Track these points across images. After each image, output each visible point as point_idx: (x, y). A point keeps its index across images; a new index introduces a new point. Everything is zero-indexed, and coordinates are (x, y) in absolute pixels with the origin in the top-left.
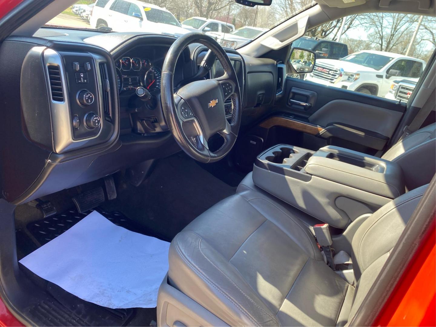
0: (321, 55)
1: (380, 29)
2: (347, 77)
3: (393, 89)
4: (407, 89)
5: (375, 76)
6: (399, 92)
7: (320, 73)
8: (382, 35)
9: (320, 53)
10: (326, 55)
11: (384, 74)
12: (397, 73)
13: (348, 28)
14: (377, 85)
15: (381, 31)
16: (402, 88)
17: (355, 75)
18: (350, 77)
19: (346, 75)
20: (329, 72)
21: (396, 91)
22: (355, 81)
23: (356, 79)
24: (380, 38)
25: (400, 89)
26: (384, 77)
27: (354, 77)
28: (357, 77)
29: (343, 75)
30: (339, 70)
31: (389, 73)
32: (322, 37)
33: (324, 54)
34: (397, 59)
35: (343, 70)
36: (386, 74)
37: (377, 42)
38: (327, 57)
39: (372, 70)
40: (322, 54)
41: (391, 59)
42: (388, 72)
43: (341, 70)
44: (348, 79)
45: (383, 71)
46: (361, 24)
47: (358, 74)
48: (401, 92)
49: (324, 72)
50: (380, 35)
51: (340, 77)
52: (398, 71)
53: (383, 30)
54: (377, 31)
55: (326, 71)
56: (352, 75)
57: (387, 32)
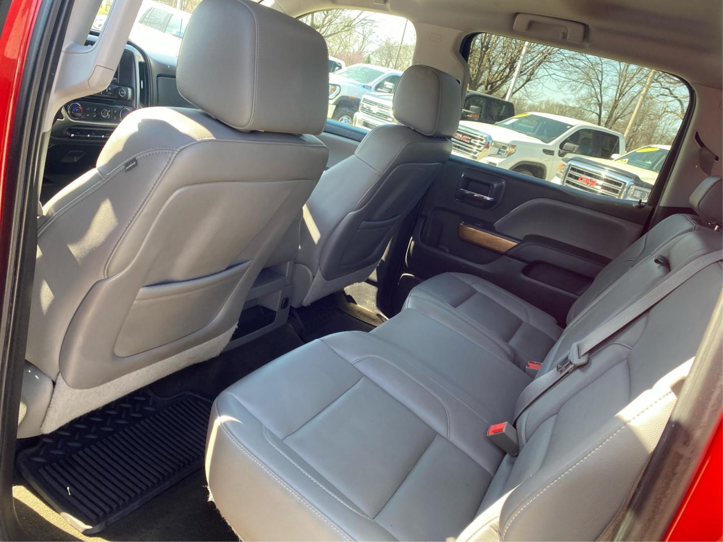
0: (468, 116)
1: (598, 90)
2: (497, 150)
3: (562, 171)
4: (582, 172)
5: (542, 150)
6: (567, 175)
7: (459, 142)
8: (601, 101)
9: (467, 113)
10: (476, 116)
11: (557, 150)
12: (575, 149)
13: (528, 80)
14: (544, 165)
15: (600, 94)
16: (573, 169)
17: (508, 148)
18: (501, 149)
19: (495, 146)
20: (470, 140)
21: (564, 174)
22: (508, 156)
23: (510, 154)
24: (597, 104)
25: (570, 170)
26: (556, 153)
27: (508, 150)
28: (512, 150)
29: (490, 147)
30: (485, 138)
31: (564, 148)
32: (487, 91)
33: (473, 114)
34: (578, 128)
35: (490, 138)
36: (559, 149)
37: (593, 111)
38: (477, 120)
39: (538, 141)
40: (470, 114)
41: (569, 127)
42: (561, 146)
43: (488, 138)
44: (498, 154)
45: (554, 144)
46: (550, 75)
47: (513, 146)
48: (570, 176)
49: (463, 140)
50: (598, 100)
51: (485, 149)
52: (577, 146)
53: (602, 93)
54: (593, 93)
55: (467, 139)
56: (504, 148)
57: (609, 96)
